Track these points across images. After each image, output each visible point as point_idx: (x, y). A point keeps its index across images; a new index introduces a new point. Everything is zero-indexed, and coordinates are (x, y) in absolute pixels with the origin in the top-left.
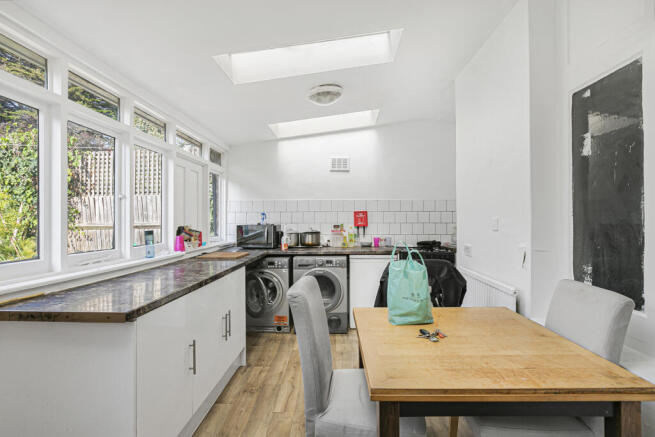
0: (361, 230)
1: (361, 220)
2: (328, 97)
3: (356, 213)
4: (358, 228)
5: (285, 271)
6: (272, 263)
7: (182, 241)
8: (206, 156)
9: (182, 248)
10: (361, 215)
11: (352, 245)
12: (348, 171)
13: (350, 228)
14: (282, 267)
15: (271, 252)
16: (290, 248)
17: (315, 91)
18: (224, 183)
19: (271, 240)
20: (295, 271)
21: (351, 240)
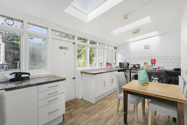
0: (153, 64)
1: (153, 62)
2: (137, 33)
3: (152, 60)
4: (152, 64)
5: (129, 73)
6: (126, 71)
7: (107, 65)
8: (113, 48)
9: (107, 67)
10: (153, 60)
11: (150, 68)
12: (149, 48)
13: (150, 64)
14: (128, 72)
15: (126, 69)
16: (131, 68)
17: (133, 32)
18: (117, 54)
19: (127, 66)
20: (131, 73)
21: (149, 67)
